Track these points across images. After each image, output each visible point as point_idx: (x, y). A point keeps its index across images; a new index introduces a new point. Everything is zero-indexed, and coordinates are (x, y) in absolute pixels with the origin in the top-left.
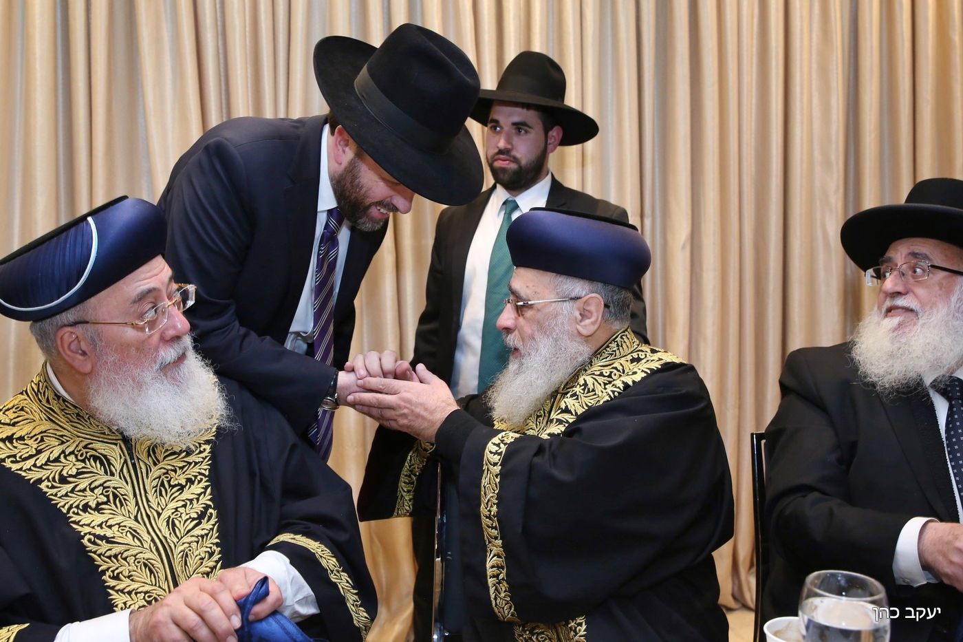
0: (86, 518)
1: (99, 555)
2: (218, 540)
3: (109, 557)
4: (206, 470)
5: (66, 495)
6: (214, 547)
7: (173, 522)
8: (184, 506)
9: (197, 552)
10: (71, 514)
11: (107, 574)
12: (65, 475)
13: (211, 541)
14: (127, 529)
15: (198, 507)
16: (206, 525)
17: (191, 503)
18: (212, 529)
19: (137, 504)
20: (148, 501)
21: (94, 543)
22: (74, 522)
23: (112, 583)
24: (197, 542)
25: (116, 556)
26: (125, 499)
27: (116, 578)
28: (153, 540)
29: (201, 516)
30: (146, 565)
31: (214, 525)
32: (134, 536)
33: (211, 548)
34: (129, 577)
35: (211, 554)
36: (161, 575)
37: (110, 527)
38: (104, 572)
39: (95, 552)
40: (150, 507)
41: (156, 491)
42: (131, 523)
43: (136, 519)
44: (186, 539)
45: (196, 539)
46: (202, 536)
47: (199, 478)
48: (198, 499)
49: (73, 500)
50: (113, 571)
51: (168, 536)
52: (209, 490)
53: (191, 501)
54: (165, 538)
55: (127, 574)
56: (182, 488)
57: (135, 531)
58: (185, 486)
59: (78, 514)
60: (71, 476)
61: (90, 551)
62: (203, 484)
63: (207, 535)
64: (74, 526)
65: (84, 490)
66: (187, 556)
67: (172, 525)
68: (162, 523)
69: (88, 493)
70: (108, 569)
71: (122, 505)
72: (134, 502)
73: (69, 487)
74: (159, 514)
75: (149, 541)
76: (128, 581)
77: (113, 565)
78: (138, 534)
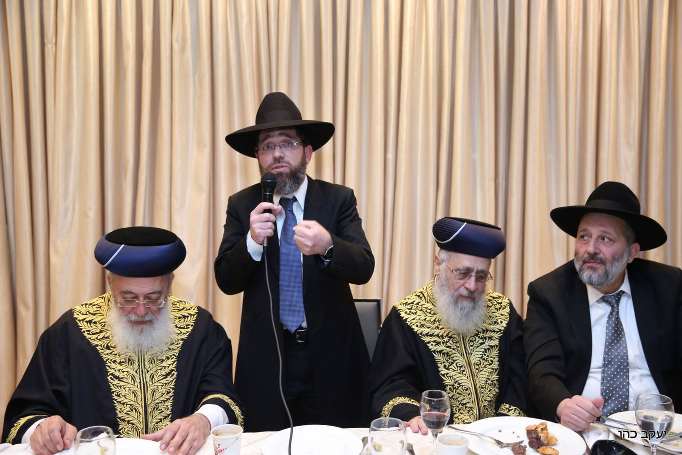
0: (113, 365)
1: (113, 385)
2: (173, 387)
3: (117, 386)
4: (177, 353)
5: (108, 354)
6: (171, 390)
7: (153, 375)
8: (161, 369)
9: (161, 391)
10: (107, 362)
11: (115, 393)
12: (109, 345)
13: (170, 386)
14: (131, 375)
15: (167, 370)
16: (169, 379)
17: (165, 368)
18: (172, 381)
19: (139, 365)
20: (144, 365)
21: (113, 379)
22: (108, 366)
23: (116, 398)
24: (162, 386)
25: (120, 386)
26: (133, 362)
27: (118, 396)
28: (140, 382)
29: (167, 375)
30: (133, 393)
31: (174, 379)
32: (132, 378)
33: (169, 390)
34: (124, 396)
35: (168, 393)
36: (140, 398)
37: (123, 372)
38: (113, 392)
39: (112, 383)
40: (145, 368)
41: (149, 361)
42: (134, 372)
43: (136, 372)
44: (156, 384)
45: (162, 385)
46: (166, 384)
47: (172, 357)
48: (168, 367)
49: (111, 357)
50: (117, 393)
51: (148, 381)
52: (176, 363)
53: (165, 367)
54: (147, 382)
55: (123, 395)
56: (163, 361)
57: (134, 376)
58: (164, 360)
59: (110, 363)
60: (112, 347)
61: (110, 382)
62: (173, 360)
63: (169, 383)
64: (107, 368)
65: (116, 354)
66: (155, 391)
67: (152, 377)
68: (148, 375)
69: (117, 356)
70: (115, 391)
71: (131, 364)
72: (137, 364)
73: (110, 351)
74: (148, 371)
75: (138, 382)
76: (123, 398)
77: (118, 390)
78: (135, 378)
